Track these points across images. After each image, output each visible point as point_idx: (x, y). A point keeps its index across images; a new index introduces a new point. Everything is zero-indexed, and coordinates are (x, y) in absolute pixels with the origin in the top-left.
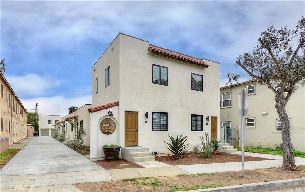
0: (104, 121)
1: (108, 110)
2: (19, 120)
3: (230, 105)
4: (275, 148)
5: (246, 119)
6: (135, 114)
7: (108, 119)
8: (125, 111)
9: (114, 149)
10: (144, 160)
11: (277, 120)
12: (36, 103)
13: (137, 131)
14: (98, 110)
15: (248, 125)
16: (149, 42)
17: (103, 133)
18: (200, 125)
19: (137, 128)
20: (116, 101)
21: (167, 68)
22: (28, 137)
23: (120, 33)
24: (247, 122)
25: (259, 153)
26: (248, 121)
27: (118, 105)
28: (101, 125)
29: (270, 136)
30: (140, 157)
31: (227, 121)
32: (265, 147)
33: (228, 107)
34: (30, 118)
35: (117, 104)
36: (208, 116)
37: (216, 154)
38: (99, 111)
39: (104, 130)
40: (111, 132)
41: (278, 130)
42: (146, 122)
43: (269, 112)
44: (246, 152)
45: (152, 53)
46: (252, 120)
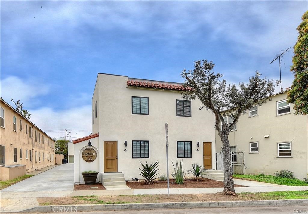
0: (86, 150)
1: (88, 141)
2: (44, 149)
3: (236, 128)
4: (275, 175)
5: (251, 143)
6: (114, 143)
7: (90, 149)
8: (104, 141)
9: (90, 174)
10: (114, 184)
11: (278, 144)
12: (66, 130)
13: (117, 158)
14: (79, 142)
15: (253, 149)
16: (127, 77)
17: (85, 161)
18: (189, 151)
19: (117, 156)
20: (96, 133)
21: (148, 98)
22: (56, 164)
23: (99, 73)
24: (251, 147)
25: (253, 181)
26: (253, 145)
27: (99, 136)
28: (83, 154)
29: (272, 162)
30: (112, 181)
31: (233, 145)
32: (268, 175)
33: (234, 130)
34: (63, 145)
35: (97, 135)
36: (198, 142)
37: (198, 181)
38: (81, 142)
39: (86, 158)
40: (93, 160)
41: (280, 155)
42: (125, 150)
43: (270, 136)
44: (243, 179)
45: (129, 86)
46: (256, 145)
